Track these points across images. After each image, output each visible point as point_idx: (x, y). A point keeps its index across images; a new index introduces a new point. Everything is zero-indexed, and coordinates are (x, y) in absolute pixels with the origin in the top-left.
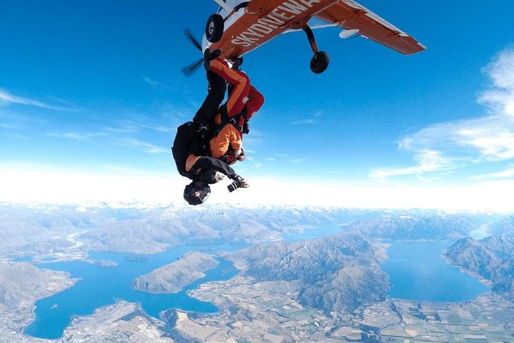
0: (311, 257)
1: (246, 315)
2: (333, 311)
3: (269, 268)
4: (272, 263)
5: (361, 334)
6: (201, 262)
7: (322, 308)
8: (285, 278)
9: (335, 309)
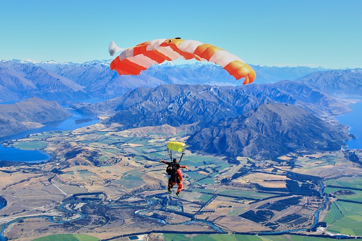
0: (221, 102)
1: (90, 159)
2: (242, 156)
3: (150, 113)
4: (154, 108)
5: (287, 181)
6: (41, 110)
7: (223, 153)
8: (171, 121)
9: (245, 154)
